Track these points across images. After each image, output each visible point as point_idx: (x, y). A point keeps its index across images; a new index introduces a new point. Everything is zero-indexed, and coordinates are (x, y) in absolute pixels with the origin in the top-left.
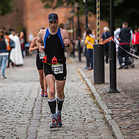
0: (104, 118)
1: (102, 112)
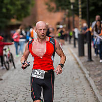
1: (84, 73)
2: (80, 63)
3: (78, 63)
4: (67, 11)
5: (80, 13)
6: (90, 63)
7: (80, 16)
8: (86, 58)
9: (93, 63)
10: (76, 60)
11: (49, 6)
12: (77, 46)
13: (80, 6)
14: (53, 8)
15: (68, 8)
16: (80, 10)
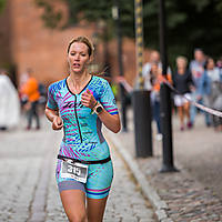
0: (155, 217)
1: (151, 207)
2: (140, 176)
3: (133, 178)
4: (102, 24)
5: (139, 30)
6: (167, 177)
7: (139, 40)
8: (157, 163)
9: (176, 177)
10: (129, 169)
11: (49, 9)
12: (131, 126)
13: (138, 10)
14: (59, 16)
15: (104, 18)
16: (139, 21)
